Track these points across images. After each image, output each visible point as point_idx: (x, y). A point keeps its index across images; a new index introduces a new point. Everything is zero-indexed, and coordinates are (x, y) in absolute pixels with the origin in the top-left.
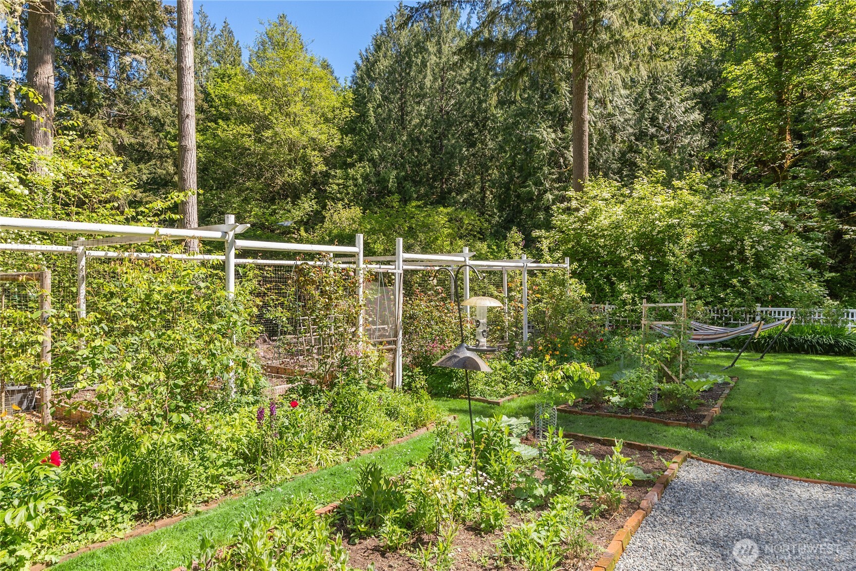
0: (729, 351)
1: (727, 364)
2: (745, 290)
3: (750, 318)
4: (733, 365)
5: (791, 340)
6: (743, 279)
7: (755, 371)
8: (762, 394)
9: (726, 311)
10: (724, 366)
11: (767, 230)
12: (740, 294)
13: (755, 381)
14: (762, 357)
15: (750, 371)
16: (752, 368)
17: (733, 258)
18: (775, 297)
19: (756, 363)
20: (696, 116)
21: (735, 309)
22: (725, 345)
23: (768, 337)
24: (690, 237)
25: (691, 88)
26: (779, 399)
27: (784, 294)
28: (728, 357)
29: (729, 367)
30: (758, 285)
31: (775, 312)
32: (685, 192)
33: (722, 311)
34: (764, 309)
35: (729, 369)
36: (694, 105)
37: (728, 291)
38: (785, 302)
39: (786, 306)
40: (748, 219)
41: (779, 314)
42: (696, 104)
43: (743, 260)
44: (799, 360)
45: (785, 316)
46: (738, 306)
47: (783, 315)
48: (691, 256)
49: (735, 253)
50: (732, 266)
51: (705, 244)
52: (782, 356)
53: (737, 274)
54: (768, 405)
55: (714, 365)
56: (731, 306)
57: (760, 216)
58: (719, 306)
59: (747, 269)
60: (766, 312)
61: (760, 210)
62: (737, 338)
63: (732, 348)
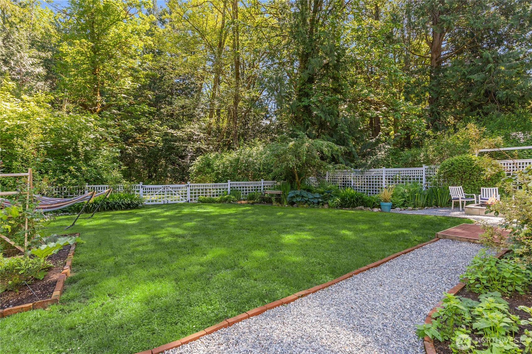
0: (68, 215)
1: (69, 224)
2: (79, 174)
3: (81, 192)
4: (73, 224)
5: (108, 203)
6: (76, 167)
7: (90, 226)
8: (102, 243)
9: (65, 189)
10: (66, 226)
11: (92, 137)
12: (75, 177)
13: (93, 233)
14: (92, 216)
15: (87, 226)
16: (88, 224)
17: (70, 153)
18: (97, 179)
19: (89, 220)
20: (40, 70)
21: (72, 187)
22: (64, 211)
23: (94, 203)
24: (35, 136)
25: (37, 52)
26: (116, 245)
27: (101, 177)
28: (68, 219)
29: (71, 226)
30: (87, 171)
31: (97, 188)
32: (32, 104)
33: (62, 189)
34: (90, 186)
35: (71, 228)
36: (39, 62)
37: (67, 174)
38: (103, 181)
39: (103, 184)
40: (80, 130)
41: (99, 189)
42: (41, 62)
43: (77, 155)
44: (114, 215)
45: (103, 190)
46: (73, 185)
47: (102, 189)
48: (38, 149)
49: (71, 150)
50: (70, 159)
51: (48, 142)
52: (103, 214)
53: (73, 163)
54: (109, 252)
55: (58, 227)
56: (69, 184)
57: (87, 129)
58: (59, 185)
59: (79, 161)
60: (91, 188)
61: (88, 125)
62: (73, 206)
63: (70, 212)
